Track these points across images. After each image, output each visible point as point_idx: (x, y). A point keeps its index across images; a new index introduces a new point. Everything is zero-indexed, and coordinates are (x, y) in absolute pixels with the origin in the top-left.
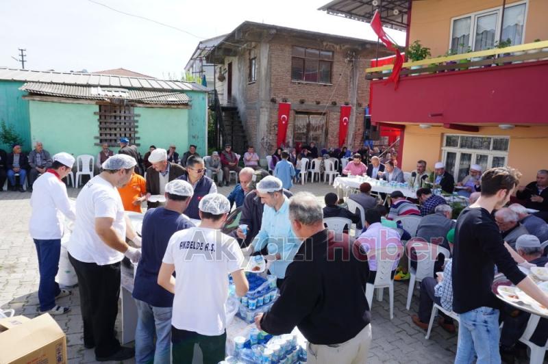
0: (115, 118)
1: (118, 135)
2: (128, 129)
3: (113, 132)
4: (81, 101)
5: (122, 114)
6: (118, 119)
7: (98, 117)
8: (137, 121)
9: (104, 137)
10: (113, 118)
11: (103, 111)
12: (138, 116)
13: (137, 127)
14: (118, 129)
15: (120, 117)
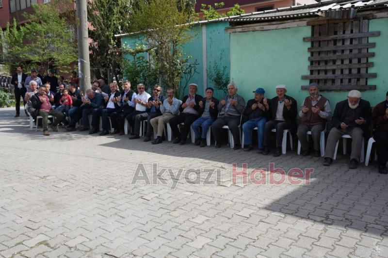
0: (335, 44)
1: (338, 73)
2: (355, 61)
3: (330, 67)
4: (288, 24)
5: (348, 35)
6: (340, 44)
7: (309, 45)
8: (373, 45)
9: (316, 76)
10: (331, 44)
11: (317, 35)
12: (378, 34)
13: (373, 55)
14: (339, 63)
15: (343, 41)
